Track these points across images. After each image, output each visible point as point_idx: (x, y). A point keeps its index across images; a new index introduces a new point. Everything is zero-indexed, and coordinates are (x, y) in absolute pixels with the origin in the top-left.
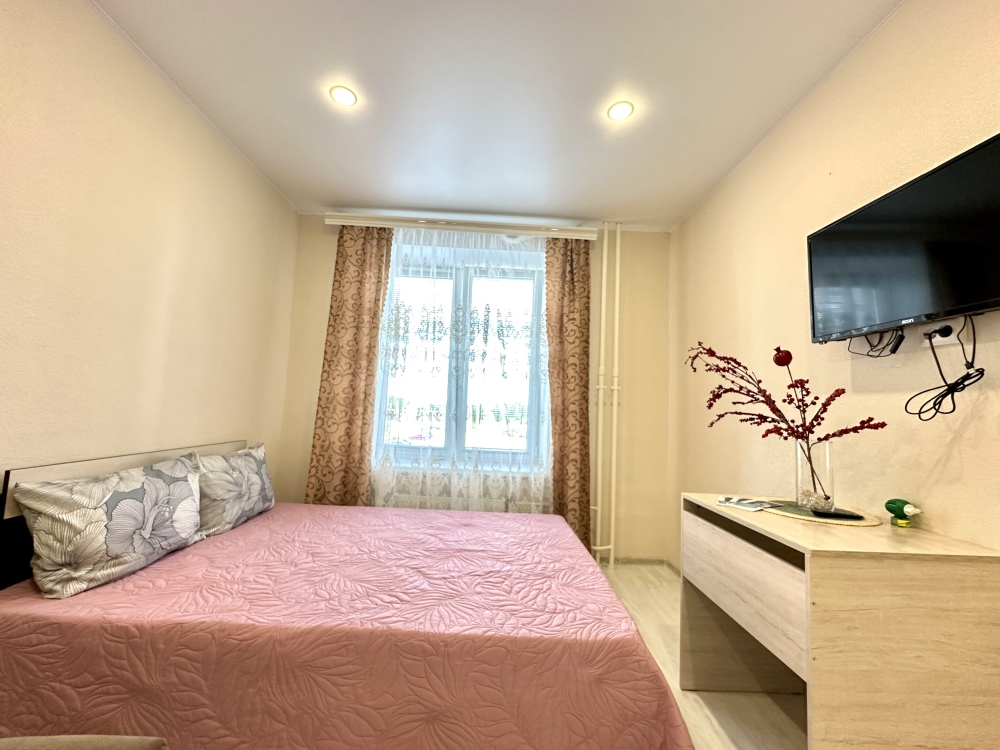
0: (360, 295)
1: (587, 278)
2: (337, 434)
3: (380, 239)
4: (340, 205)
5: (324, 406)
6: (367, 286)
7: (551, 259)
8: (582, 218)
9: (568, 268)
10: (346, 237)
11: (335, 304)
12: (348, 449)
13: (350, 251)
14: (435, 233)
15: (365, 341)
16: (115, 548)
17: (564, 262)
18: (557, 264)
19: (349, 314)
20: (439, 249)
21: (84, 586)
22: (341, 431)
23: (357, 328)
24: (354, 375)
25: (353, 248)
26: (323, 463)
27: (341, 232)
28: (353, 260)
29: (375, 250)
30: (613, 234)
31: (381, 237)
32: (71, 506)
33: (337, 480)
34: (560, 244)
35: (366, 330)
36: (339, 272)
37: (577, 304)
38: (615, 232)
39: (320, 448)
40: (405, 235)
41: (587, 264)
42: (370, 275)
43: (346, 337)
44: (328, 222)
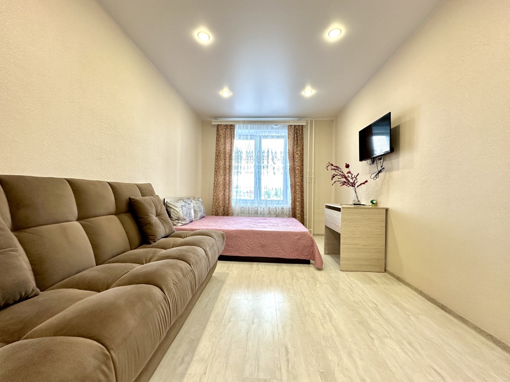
0: (225, 148)
1: (302, 139)
2: (221, 195)
3: (231, 129)
4: (216, 117)
5: (216, 186)
6: (227, 145)
7: (290, 133)
8: (300, 118)
9: (296, 136)
10: (220, 129)
11: (217, 152)
12: (224, 199)
13: (221, 134)
14: (249, 126)
15: (227, 164)
16: (185, 217)
17: (294, 133)
18: (292, 134)
19: (222, 155)
20: (251, 130)
21: (181, 224)
22: (222, 194)
23: (225, 160)
24: (225, 175)
25: (222, 132)
26: (217, 204)
27: (218, 127)
28: (222, 136)
29: (229, 132)
30: (311, 122)
31: (231, 127)
32: (176, 207)
33: (222, 210)
34: (293, 127)
35: (227, 160)
36: (218, 140)
37: (299, 148)
38: (312, 121)
39: (216, 199)
40: (239, 127)
41: (303, 134)
42: (228, 141)
43: (222, 163)
44: (213, 123)
